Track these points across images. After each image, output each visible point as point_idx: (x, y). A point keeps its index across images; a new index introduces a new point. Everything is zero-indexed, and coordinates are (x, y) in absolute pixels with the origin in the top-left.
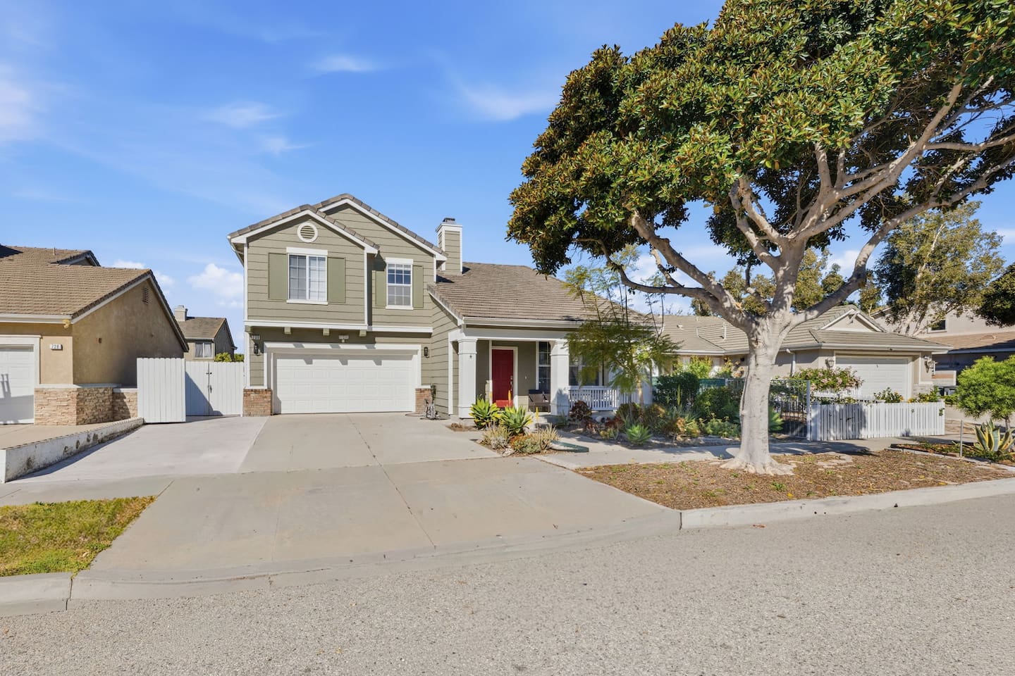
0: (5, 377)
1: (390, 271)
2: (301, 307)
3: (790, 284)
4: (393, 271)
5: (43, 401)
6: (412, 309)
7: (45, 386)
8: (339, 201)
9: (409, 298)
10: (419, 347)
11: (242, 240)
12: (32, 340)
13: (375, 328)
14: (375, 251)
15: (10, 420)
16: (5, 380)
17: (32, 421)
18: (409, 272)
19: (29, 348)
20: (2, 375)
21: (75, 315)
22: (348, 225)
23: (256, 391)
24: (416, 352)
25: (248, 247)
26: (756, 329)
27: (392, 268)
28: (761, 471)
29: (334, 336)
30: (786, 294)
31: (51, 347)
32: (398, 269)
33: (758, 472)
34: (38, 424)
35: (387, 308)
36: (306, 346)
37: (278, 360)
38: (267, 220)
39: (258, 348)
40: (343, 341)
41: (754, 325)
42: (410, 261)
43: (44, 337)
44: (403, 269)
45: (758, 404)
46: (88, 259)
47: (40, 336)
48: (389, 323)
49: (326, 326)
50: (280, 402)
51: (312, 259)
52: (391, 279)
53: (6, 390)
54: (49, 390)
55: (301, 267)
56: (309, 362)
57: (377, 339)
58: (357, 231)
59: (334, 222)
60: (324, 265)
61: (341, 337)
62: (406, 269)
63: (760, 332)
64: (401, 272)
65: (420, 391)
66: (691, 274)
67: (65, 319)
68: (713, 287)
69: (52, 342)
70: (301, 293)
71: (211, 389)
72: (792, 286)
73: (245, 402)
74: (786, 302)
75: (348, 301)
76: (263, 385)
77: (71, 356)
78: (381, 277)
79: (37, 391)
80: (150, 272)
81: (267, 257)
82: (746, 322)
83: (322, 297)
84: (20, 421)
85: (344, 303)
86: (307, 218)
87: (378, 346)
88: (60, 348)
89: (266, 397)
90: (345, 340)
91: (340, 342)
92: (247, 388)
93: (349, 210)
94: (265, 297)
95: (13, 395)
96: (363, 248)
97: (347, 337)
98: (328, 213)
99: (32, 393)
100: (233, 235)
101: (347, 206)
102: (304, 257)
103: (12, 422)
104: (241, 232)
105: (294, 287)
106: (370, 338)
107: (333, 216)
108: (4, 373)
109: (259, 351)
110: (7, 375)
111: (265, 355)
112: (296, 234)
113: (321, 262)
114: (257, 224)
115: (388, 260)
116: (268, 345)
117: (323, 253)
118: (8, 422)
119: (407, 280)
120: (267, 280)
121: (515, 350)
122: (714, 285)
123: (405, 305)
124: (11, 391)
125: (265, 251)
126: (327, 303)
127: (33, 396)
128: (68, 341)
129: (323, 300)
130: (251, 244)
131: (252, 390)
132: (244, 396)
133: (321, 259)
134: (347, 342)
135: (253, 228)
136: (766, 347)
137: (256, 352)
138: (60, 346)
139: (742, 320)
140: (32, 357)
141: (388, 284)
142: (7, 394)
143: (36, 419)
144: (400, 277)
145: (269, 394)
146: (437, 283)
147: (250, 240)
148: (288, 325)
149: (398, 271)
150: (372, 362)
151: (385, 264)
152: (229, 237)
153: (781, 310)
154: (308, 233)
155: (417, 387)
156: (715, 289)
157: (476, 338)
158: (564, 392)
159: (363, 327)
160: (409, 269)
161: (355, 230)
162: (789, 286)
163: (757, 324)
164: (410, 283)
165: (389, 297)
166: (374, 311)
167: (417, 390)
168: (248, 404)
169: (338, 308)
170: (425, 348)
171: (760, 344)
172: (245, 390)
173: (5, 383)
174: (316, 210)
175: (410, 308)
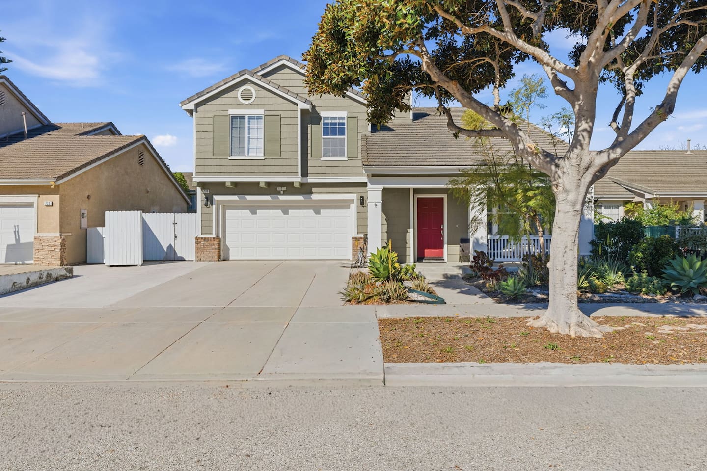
0: (17, 227)
1: (325, 124)
2: (241, 163)
3: (584, 120)
4: (327, 124)
5: (40, 246)
6: (347, 159)
7: (40, 234)
8: (277, 62)
9: (344, 149)
10: (354, 197)
11: (191, 106)
12: (32, 198)
13: (311, 179)
14: (307, 107)
15: (19, 261)
16: (17, 229)
17: (32, 262)
18: (343, 124)
19: (30, 205)
20: (15, 226)
21: (59, 178)
22: (282, 84)
23: (205, 239)
24: (352, 201)
25: (197, 112)
26: (556, 172)
27: (327, 121)
28: (563, 331)
29: (272, 188)
30: (580, 131)
31: (45, 204)
32: (333, 121)
33: (560, 332)
34: (36, 265)
35: (322, 159)
36: (249, 198)
37: (227, 211)
38: (212, 87)
39: (208, 200)
40: (282, 193)
41: (553, 167)
42: (344, 114)
43: (40, 196)
44: (337, 121)
45: (561, 255)
46: (111, 129)
47: (37, 195)
48: (324, 174)
49: (262, 179)
50: (229, 249)
51: (250, 118)
52: (326, 132)
53: (17, 238)
54: (43, 238)
55: (241, 126)
56: (254, 213)
57: (314, 190)
58: (291, 89)
59: (269, 83)
60: (261, 123)
61: (279, 189)
62: (341, 121)
63: (561, 175)
64: (335, 124)
65: (355, 239)
66: (484, 115)
67: (51, 182)
68: (507, 128)
69: (47, 199)
70: (241, 151)
71: (176, 237)
72: (587, 122)
73: (197, 248)
74: (580, 141)
75: (283, 155)
76: (212, 234)
77: (58, 211)
78: (315, 130)
79: (35, 239)
80: (144, 138)
81: (212, 119)
82: (545, 164)
83: (261, 152)
84: (26, 262)
85: (279, 157)
86: (246, 81)
87: (314, 197)
88: (51, 204)
89: (213, 245)
90: (284, 191)
91: (279, 193)
92: (198, 237)
93: (286, 70)
94: (210, 155)
95: (21, 242)
96: (297, 104)
97: (284, 189)
98: (264, 76)
99: (33, 240)
100: (183, 103)
101: (284, 67)
102: (244, 117)
103: (21, 263)
104: (190, 100)
105: (236, 145)
106: (306, 189)
107: (269, 78)
108: (16, 225)
109: (209, 203)
110: (18, 226)
111: (214, 206)
112: (237, 97)
113: (259, 120)
114: (203, 91)
115: (323, 114)
116: (216, 198)
117: (260, 112)
118: (18, 263)
119: (342, 132)
120: (212, 140)
121: (445, 196)
122: (508, 126)
123: (340, 156)
124: (20, 239)
125: (211, 115)
126: (263, 158)
127: (33, 242)
128: (56, 198)
129: (260, 156)
130: (199, 109)
131: (202, 238)
132: (196, 243)
133: (259, 118)
134: (285, 193)
135: (199, 95)
136: (566, 191)
137: (206, 205)
138: (51, 202)
139: (539, 162)
140: (33, 210)
141: (322, 136)
142: (18, 240)
143: (35, 260)
144: (335, 129)
145: (216, 242)
146: (371, 132)
147: (197, 105)
148: (228, 179)
149: (333, 124)
150: (311, 211)
151: (320, 118)
152: (180, 105)
153: (575, 150)
154: (247, 95)
155: (354, 236)
156: (509, 130)
157: (381, 187)
158: (481, 241)
159: (297, 179)
160: (343, 121)
161: (288, 88)
162: (583, 122)
163: (557, 166)
164: (344, 135)
165: (324, 149)
166: (310, 164)
167: (353, 238)
168: (199, 251)
169: (273, 162)
170: (361, 197)
171: (560, 188)
172: (197, 238)
173: (17, 232)
174: (253, 74)
175: (345, 158)
